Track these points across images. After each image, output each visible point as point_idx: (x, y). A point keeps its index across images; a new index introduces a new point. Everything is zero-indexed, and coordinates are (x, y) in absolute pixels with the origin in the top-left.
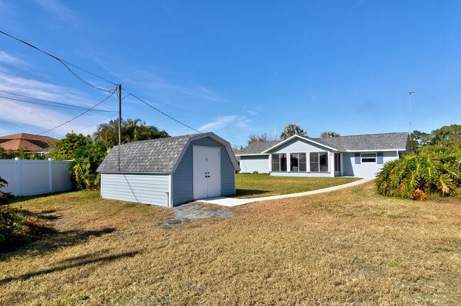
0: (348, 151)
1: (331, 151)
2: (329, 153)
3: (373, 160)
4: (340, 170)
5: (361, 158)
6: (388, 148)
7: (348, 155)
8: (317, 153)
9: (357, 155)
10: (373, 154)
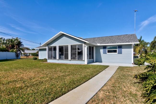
0: (99, 45)
1: (85, 43)
2: (83, 45)
3: (115, 51)
4: (93, 58)
5: (107, 50)
6: (126, 42)
7: (98, 48)
8: (76, 46)
9: (105, 47)
10: (115, 47)
